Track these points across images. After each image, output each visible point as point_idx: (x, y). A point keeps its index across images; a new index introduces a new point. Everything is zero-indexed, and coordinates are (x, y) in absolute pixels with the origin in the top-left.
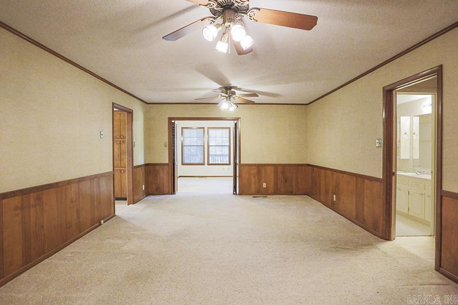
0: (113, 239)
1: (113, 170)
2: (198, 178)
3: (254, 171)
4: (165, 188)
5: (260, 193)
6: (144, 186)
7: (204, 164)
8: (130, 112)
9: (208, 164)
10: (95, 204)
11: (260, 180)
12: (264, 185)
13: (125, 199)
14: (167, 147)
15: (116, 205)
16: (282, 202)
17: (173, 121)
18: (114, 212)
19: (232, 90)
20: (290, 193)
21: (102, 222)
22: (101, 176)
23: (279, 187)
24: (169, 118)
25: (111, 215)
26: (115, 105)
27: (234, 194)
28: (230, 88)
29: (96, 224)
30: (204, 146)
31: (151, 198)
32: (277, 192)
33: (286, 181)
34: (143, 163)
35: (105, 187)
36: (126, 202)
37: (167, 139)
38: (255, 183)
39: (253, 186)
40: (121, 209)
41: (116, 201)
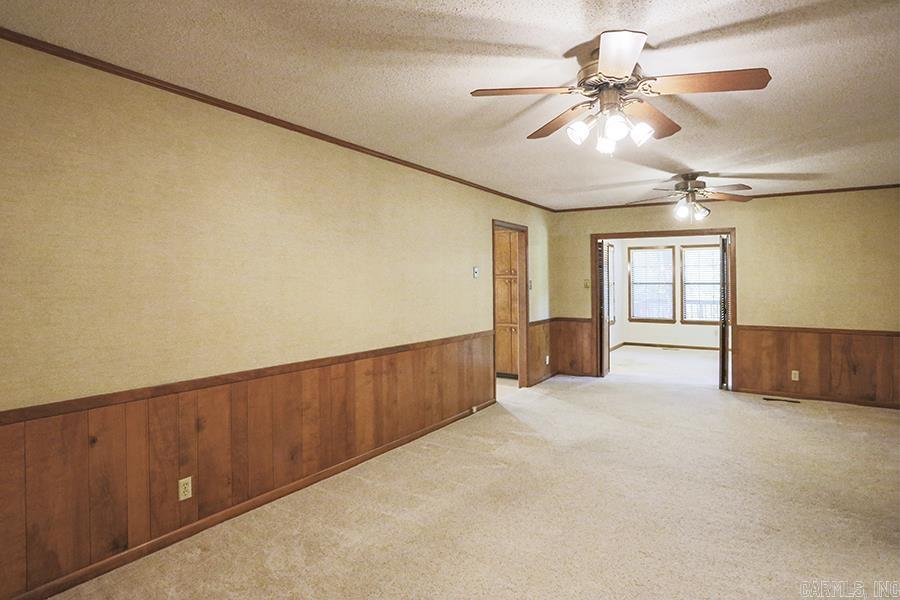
0: (483, 436)
1: (494, 329)
2: (660, 348)
3: (768, 341)
4: (585, 364)
5: (781, 391)
6: (548, 358)
7: (673, 321)
8: (523, 231)
9: (683, 322)
10: (465, 380)
11: (783, 362)
12: (795, 375)
13: (515, 377)
14: (590, 289)
15: (497, 386)
16: (834, 418)
17: (600, 241)
18: (495, 397)
19: (698, 179)
20: (868, 400)
21: (475, 409)
22: (474, 338)
23: (835, 383)
24: (592, 235)
25: (488, 401)
26: (497, 223)
27: (721, 388)
28: (694, 176)
29: (464, 410)
30: (674, 284)
31: (560, 379)
32: (827, 394)
33: (855, 371)
34: (547, 317)
35: (480, 356)
36: (517, 382)
37: (590, 274)
38: (771, 368)
39: (766, 374)
40: (507, 392)
41: (498, 380)
